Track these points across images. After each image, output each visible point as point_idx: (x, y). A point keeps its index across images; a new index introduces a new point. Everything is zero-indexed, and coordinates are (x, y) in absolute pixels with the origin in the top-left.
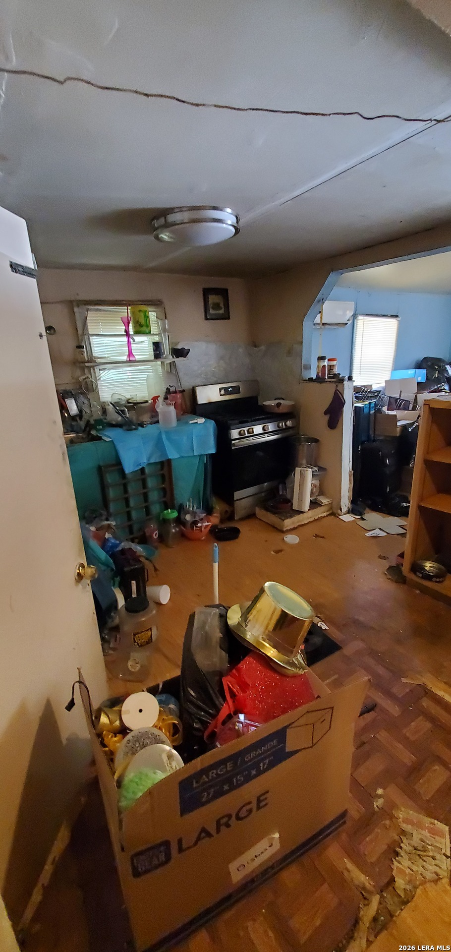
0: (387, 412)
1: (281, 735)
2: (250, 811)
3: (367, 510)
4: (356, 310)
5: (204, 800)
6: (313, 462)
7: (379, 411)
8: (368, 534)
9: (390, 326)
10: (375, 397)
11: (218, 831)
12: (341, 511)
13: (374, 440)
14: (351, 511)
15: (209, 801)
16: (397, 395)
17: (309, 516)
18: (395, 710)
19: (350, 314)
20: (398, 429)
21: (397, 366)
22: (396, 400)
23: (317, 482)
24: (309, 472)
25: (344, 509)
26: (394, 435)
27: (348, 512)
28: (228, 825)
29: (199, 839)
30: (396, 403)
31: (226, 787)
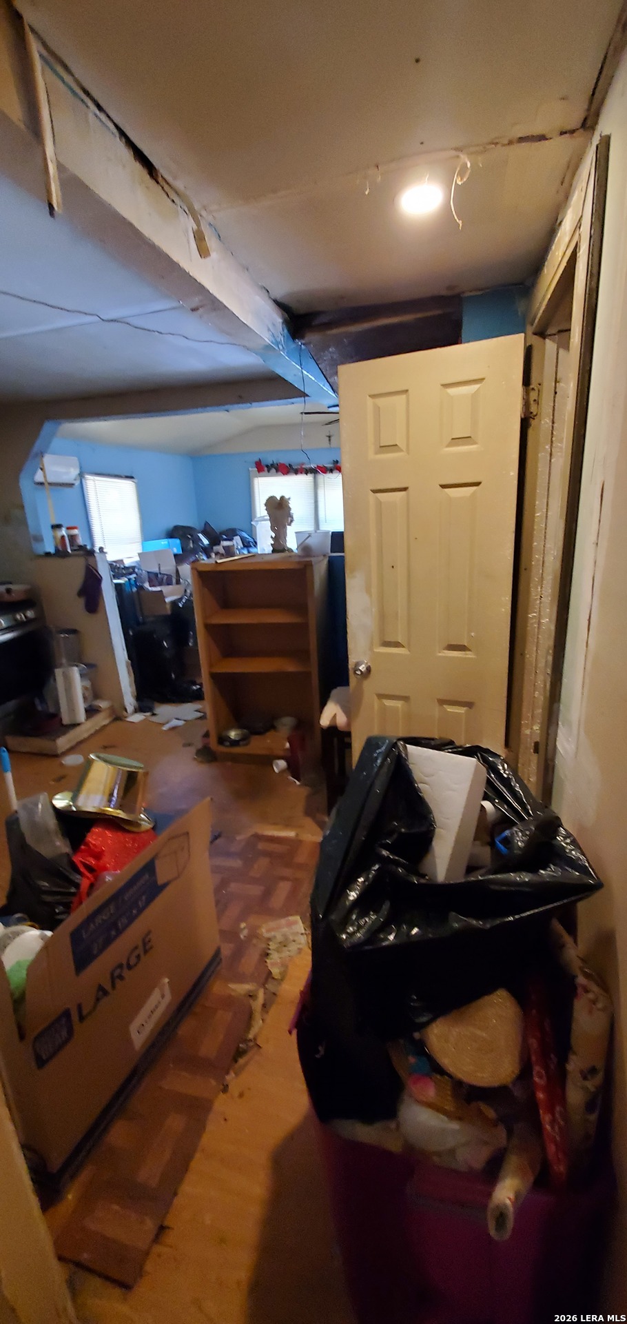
0: (150, 589)
1: (150, 868)
2: (138, 957)
3: (156, 704)
4: (81, 468)
5: (95, 952)
6: (77, 658)
7: (141, 588)
8: (165, 728)
9: (126, 489)
10: (134, 572)
11: (113, 986)
12: (126, 711)
13: (144, 623)
14: (140, 709)
15: (101, 951)
16: (156, 570)
17: (88, 727)
18: (237, 863)
19: (74, 472)
20: (168, 607)
21: (147, 535)
22: (156, 575)
23: (88, 684)
24: (75, 672)
25: (130, 709)
26: (163, 613)
27: (136, 711)
28: (121, 977)
29: (98, 1000)
30: (155, 578)
31: (113, 933)
